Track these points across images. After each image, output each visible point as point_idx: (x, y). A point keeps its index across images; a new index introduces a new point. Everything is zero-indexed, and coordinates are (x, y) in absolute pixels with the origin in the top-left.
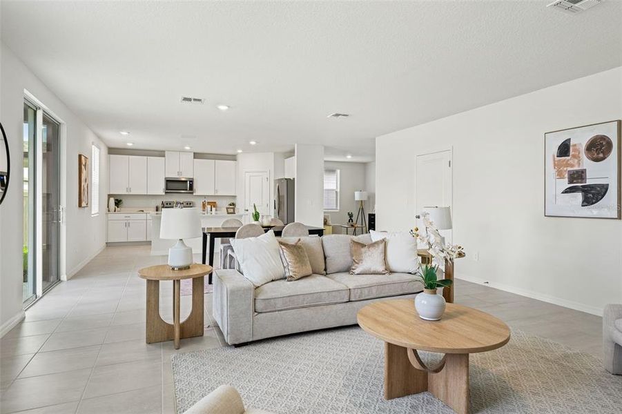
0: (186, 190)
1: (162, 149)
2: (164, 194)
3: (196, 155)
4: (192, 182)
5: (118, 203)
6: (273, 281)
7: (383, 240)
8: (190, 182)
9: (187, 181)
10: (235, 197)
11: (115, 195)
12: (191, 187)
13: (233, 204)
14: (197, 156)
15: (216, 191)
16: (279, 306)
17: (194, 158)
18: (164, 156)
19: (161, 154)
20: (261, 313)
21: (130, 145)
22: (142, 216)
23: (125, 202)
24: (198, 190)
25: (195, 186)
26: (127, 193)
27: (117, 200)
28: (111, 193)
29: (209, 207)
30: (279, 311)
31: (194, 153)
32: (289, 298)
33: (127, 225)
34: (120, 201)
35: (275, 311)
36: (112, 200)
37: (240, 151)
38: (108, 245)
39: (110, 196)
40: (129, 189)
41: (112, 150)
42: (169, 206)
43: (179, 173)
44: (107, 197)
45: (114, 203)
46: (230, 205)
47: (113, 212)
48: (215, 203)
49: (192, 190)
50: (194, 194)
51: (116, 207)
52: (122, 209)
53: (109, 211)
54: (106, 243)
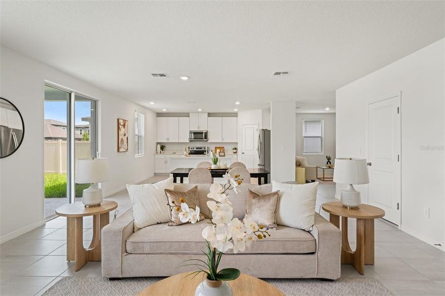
0: (203, 139)
1: (187, 112)
2: (189, 142)
3: (210, 115)
4: (206, 134)
5: (162, 148)
6: (158, 223)
7: (276, 193)
9: (203, 133)
10: (237, 143)
11: (161, 143)
12: (206, 137)
13: (236, 149)
15: (223, 139)
16: (147, 250)
17: (208, 116)
18: (189, 116)
19: (187, 115)
20: (130, 253)
21: (164, 110)
23: (167, 147)
24: (212, 138)
25: (209, 136)
26: (167, 142)
30: (147, 254)
31: (208, 113)
32: (156, 244)
33: (166, 162)
35: (144, 254)
36: (159, 146)
39: (158, 143)
40: (168, 139)
41: (159, 115)
42: (193, 150)
43: (199, 127)
44: (156, 144)
45: (160, 148)
46: (234, 149)
47: (160, 154)
48: (223, 147)
49: (206, 139)
50: (208, 141)
51: (161, 151)
52: (165, 152)
53: (157, 153)
54: (154, 173)
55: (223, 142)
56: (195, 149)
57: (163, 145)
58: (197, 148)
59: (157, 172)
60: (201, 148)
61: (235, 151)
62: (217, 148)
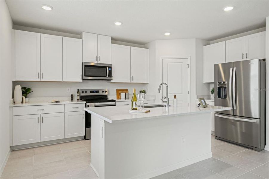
2: (81, 81)
3: (114, 40)
8: (109, 67)
9: (106, 67)
11: (21, 82)
15: (132, 78)
19: (78, 35)
22: (59, 108)
27: (24, 88)
28: (17, 80)
31: (112, 38)
33: (40, 121)
34: (29, 89)
36: (18, 89)
40: (40, 75)
42: (85, 94)
46: (142, 92)
47: (21, 105)
48: (127, 90)
49: (111, 77)
50: (112, 81)
51: (24, 97)
52: (32, 99)
53: (14, 103)
54: (10, 147)
55: (132, 82)
56: (89, 94)
57: (28, 87)
62: (120, 92)
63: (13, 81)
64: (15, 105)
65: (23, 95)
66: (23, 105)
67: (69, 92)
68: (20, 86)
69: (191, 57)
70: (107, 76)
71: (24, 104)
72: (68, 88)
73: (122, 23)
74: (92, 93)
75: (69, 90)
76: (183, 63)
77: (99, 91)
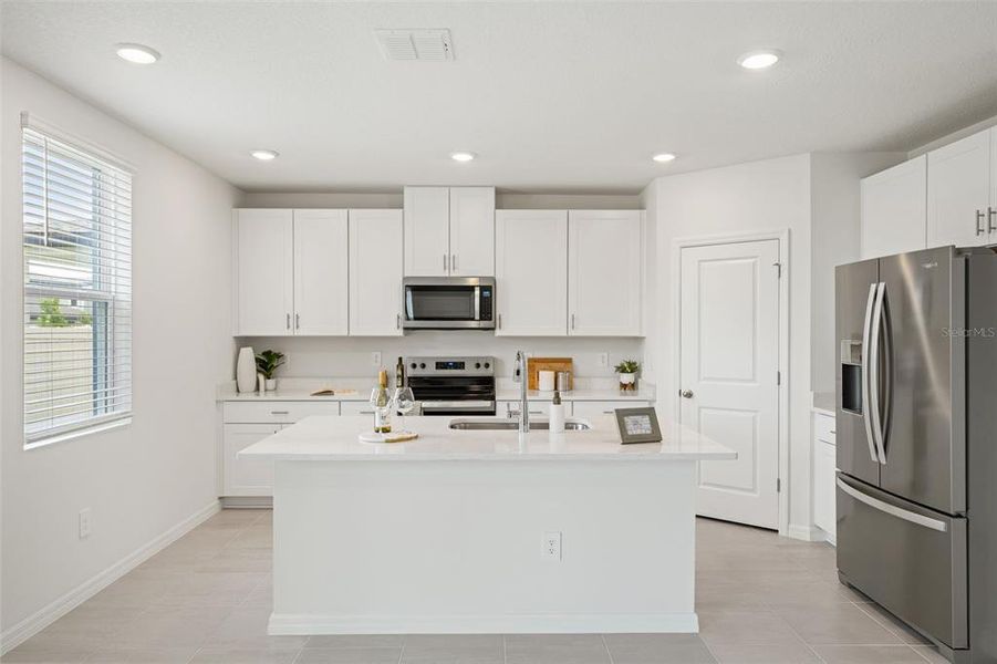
0: (473, 319)
1: (392, 181)
2: (400, 333)
4: (488, 291)
5: (268, 363)
8: (483, 289)
9: (472, 289)
10: (638, 340)
11: (254, 340)
12: (487, 311)
13: (632, 368)
14: (506, 197)
15: (571, 321)
17: (498, 206)
18: (401, 206)
23: (293, 362)
24: (515, 317)
25: (501, 306)
26: (290, 333)
27: (265, 354)
28: (247, 333)
29: (546, 378)
31: (498, 190)
34: (277, 357)
36: (248, 355)
37: (664, 158)
38: (227, 504)
39: (243, 342)
40: (293, 320)
41: (250, 196)
42: (419, 372)
43: (449, 260)
44: (231, 346)
45: (253, 366)
46: (622, 370)
47: (253, 397)
48: (568, 361)
49: (491, 319)
50: (498, 333)
51: (261, 377)
52: (283, 382)
53: (238, 391)
54: (220, 498)
55: (572, 333)
56: (431, 371)
57: (275, 350)
58: (440, 365)
59: (234, 490)
60: (460, 365)
61: (627, 378)
62: (537, 365)
63: (235, 337)
64: (241, 397)
65: (258, 371)
66: (258, 398)
67: (379, 364)
68: (250, 349)
69: (790, 231)
70: (477, 317)
71: (262, 396)
72: (375, 354)
73: (476, 155)
74: (442, 368)
75: (379, 360)
76: (758, 259)
77: (463, 363)
